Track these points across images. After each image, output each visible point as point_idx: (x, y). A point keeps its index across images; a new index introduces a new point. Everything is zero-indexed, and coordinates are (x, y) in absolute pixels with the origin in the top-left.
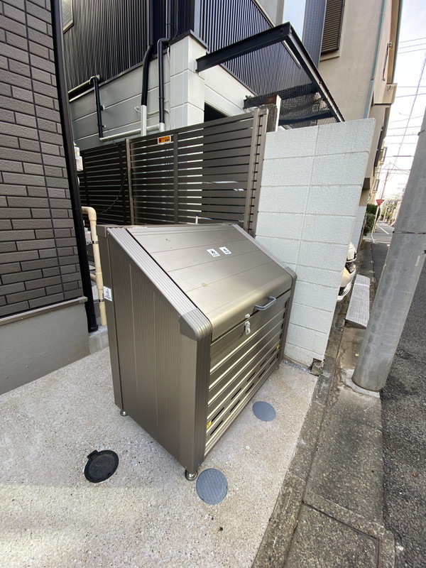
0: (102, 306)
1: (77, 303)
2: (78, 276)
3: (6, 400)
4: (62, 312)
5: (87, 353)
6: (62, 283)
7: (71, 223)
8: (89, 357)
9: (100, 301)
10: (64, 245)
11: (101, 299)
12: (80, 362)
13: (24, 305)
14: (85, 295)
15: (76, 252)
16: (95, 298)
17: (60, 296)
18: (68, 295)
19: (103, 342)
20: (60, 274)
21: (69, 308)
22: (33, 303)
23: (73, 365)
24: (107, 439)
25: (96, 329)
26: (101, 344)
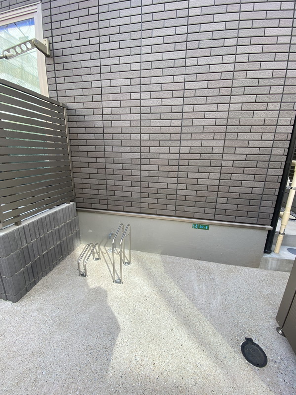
0: (281, 237)
1: (265, 229)
2: (272, 210)
3: (207, 265)
4: (252, 231)
5: (257, 266)
6: (259, 212)
7: (281, 172)
8: (258, 269)
9: (280, 233)
10: (270, 187)
11: (282, 232)
12: (251, 269)
13: (232, 219)
14: (271, 225)
15: (277, 193)
16: (277, 230)
17: (255, 220)
18: (260, 221)
19: (271, 265)
20: (260, 206)
21: (257, 230)
22: (238, 219)
23: (245, 268)
24: (261, 338)
25: (269, 252)
26: (270, 266)
